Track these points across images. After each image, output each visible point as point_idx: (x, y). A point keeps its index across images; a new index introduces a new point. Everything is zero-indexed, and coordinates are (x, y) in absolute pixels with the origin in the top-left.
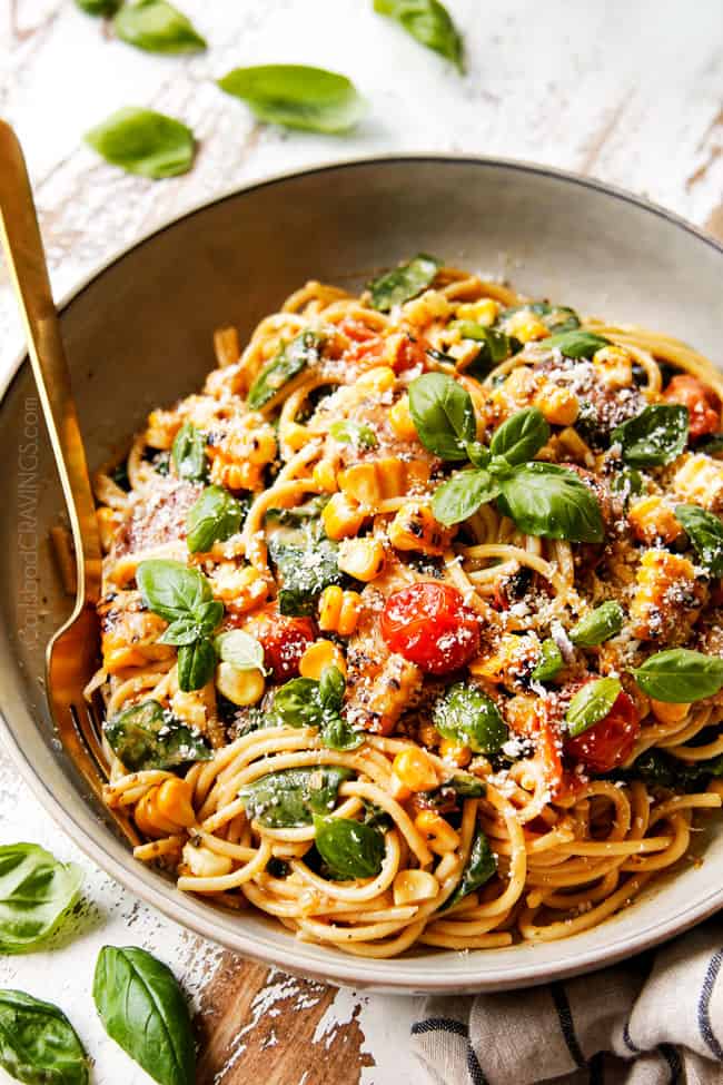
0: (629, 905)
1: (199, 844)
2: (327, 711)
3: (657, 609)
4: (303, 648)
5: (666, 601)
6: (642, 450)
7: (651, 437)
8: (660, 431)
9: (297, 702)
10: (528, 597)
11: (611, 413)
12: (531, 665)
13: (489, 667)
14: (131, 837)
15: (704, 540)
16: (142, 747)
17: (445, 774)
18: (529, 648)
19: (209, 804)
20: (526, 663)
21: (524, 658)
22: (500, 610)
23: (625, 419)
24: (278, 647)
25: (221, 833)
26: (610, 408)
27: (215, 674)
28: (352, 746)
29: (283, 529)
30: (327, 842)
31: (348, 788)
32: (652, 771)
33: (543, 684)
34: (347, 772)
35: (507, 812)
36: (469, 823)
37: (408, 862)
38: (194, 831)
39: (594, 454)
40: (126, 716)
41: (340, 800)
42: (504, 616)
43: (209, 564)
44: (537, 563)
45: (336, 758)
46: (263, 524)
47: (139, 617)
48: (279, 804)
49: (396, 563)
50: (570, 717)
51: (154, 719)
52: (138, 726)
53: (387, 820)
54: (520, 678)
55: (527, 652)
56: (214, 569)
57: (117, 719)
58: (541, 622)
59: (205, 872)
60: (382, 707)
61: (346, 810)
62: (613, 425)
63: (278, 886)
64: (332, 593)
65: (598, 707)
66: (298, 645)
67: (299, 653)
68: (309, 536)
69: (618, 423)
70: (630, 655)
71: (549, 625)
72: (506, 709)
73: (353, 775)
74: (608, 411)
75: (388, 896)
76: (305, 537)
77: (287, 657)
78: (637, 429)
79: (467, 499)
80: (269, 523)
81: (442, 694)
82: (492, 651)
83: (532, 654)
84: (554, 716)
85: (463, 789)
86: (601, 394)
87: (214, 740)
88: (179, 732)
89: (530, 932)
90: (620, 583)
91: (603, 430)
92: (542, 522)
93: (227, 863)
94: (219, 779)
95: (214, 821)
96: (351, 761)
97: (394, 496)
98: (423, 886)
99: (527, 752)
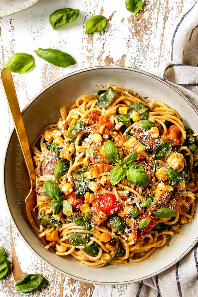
0: (152, 255)
1: (59, 245)
2: (86, 222)
3: (160, 200)
4: (81, 206)
5: (162, 198)
6: (160, 154)
7: (163, 150)
8: (165, 149)
9: (80, 222)
10: (131, 197)
11: (153, 145)
12: (131, 215)
13: (122, 214)
14: (45, 243)
15: (172, 180)
16: (47, 223)
17: (112, 237)
18: (131, 211)
19: (61, 235)
20: (130, 215)
21: (129, 214)
22: (125, 201)
23: (156, 147)
24: (76, 206)
25: (64, 242)
26: (153, 144)
27: (62, 210)
28: (92, 230)
29: (76, 174)
30: (86, 250)
31: (91, 238)
32: (158, 228)
33: (133, 218)
34: (91, 235)
35: (126, 245)
36: (117, 246)
37: (104, 252)
38: (59, 242)
39: (149, 156)
40: (42, 217)
41: (90, 240)
42: (125, 202)
43: (60, 180)
44: (133, 191)
45: (88, 232)
46: (71, 174)
47: (44, 197)
48: (76, 240)
49: (102, 188)
50: (139, 225)
51: (49, 218)
52: (46, 219)
53: (99, 246)
54: (129, 217)
55: (130, 212)
56: (61, 181)
57: (41, 217)
58: (134, 203)
59: (61, 252)
60: (98, 223)
61: (91, 243)
62: (153, 149)
63: (77, 253)
64: (87, 194)
65: (145, 224)
66: (80, 205)
67: (80, 207)
68: (82, 177)
69: (154, 148)
70: (154, 208)
71: (136, 203)
72: (126, 221)
73: (92, 235)
74: (152, 145)
75: (100, 259)
76: (81, 177)
77: (78, 208)
78: (159, 149)
79: (117, 179)
80: (73, 173)
81: (112, 217)
82: (123, 209)
83: (131, 212)
84: (136, 226)
85: (116, 240)
86: (151, 139)
87: (62, 222)
88: (55, 221)
89: (131, 260)
90: (153, 190)
91: (151, 150)
92: (134, 183)
93: (66, 249)
94: (64, 230)
95: (63, 239)
96: (92, 233)
97: (101, 173)
98: (108, 257)
99: (130, 232)
